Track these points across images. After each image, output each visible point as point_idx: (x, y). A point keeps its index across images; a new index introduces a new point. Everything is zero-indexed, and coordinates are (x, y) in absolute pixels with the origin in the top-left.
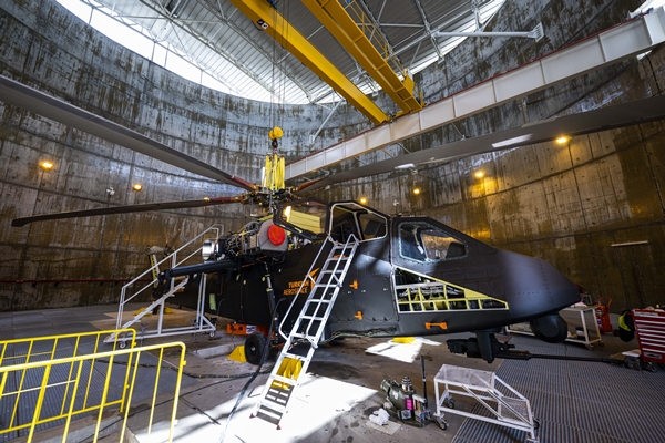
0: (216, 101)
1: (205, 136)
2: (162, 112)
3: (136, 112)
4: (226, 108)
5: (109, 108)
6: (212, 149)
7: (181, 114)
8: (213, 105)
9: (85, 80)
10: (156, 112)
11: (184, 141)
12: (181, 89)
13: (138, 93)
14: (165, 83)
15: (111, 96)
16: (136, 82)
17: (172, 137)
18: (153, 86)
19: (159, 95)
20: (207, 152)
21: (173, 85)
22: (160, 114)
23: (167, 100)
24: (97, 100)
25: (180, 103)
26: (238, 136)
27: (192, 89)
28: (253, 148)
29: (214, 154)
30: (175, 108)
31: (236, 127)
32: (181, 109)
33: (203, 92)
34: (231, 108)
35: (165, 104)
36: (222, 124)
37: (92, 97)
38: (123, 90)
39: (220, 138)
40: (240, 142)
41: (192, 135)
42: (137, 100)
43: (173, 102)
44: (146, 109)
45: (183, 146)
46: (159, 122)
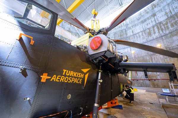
0: (148, 10)
1: (149, 25)
2: (133, 29)
3: (126, 34)
4: (153, 9)
5: (121, 37)
6: (153, 27)
7: (138, 25)
8: (147, 13)
9: (115, 36)
10: (131, 30)
11: (142, 32)
12: (135, 19)
13: (125, 29)
14: (130, 22)
15: (120, 35)
16: (124, 27)
17: (138, 33)
18: (128, 25)
19: (130, 26)
20: (152, 29)
21: (133, 20)
22: (132, 30)
23: (133, 25)
24: (118, 38)
25: (136, 22)
26: (164, 13)
27: (138, 16)
28: (175, 10)
29: (155, 28)
30: (135, 25)
31: (161, 11)
32: (137, 24)
33: (142, 13)
34: (155, 7)
35: (132, 26)
36: (154, 15)
37: (117, 38)
38: (122, 32)
39: (155, 20)
40: (166, 13)
41: (144, 28)
42: (126, 31)
43: (134, 24)
44: (128, 32)
45: (142, 33)
46: (133, 32)
